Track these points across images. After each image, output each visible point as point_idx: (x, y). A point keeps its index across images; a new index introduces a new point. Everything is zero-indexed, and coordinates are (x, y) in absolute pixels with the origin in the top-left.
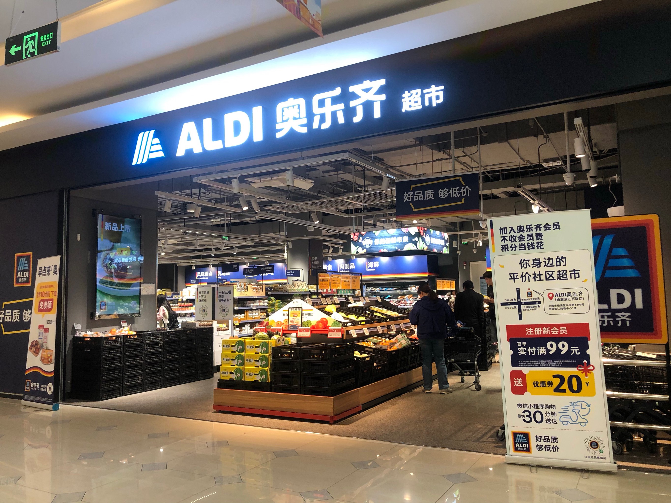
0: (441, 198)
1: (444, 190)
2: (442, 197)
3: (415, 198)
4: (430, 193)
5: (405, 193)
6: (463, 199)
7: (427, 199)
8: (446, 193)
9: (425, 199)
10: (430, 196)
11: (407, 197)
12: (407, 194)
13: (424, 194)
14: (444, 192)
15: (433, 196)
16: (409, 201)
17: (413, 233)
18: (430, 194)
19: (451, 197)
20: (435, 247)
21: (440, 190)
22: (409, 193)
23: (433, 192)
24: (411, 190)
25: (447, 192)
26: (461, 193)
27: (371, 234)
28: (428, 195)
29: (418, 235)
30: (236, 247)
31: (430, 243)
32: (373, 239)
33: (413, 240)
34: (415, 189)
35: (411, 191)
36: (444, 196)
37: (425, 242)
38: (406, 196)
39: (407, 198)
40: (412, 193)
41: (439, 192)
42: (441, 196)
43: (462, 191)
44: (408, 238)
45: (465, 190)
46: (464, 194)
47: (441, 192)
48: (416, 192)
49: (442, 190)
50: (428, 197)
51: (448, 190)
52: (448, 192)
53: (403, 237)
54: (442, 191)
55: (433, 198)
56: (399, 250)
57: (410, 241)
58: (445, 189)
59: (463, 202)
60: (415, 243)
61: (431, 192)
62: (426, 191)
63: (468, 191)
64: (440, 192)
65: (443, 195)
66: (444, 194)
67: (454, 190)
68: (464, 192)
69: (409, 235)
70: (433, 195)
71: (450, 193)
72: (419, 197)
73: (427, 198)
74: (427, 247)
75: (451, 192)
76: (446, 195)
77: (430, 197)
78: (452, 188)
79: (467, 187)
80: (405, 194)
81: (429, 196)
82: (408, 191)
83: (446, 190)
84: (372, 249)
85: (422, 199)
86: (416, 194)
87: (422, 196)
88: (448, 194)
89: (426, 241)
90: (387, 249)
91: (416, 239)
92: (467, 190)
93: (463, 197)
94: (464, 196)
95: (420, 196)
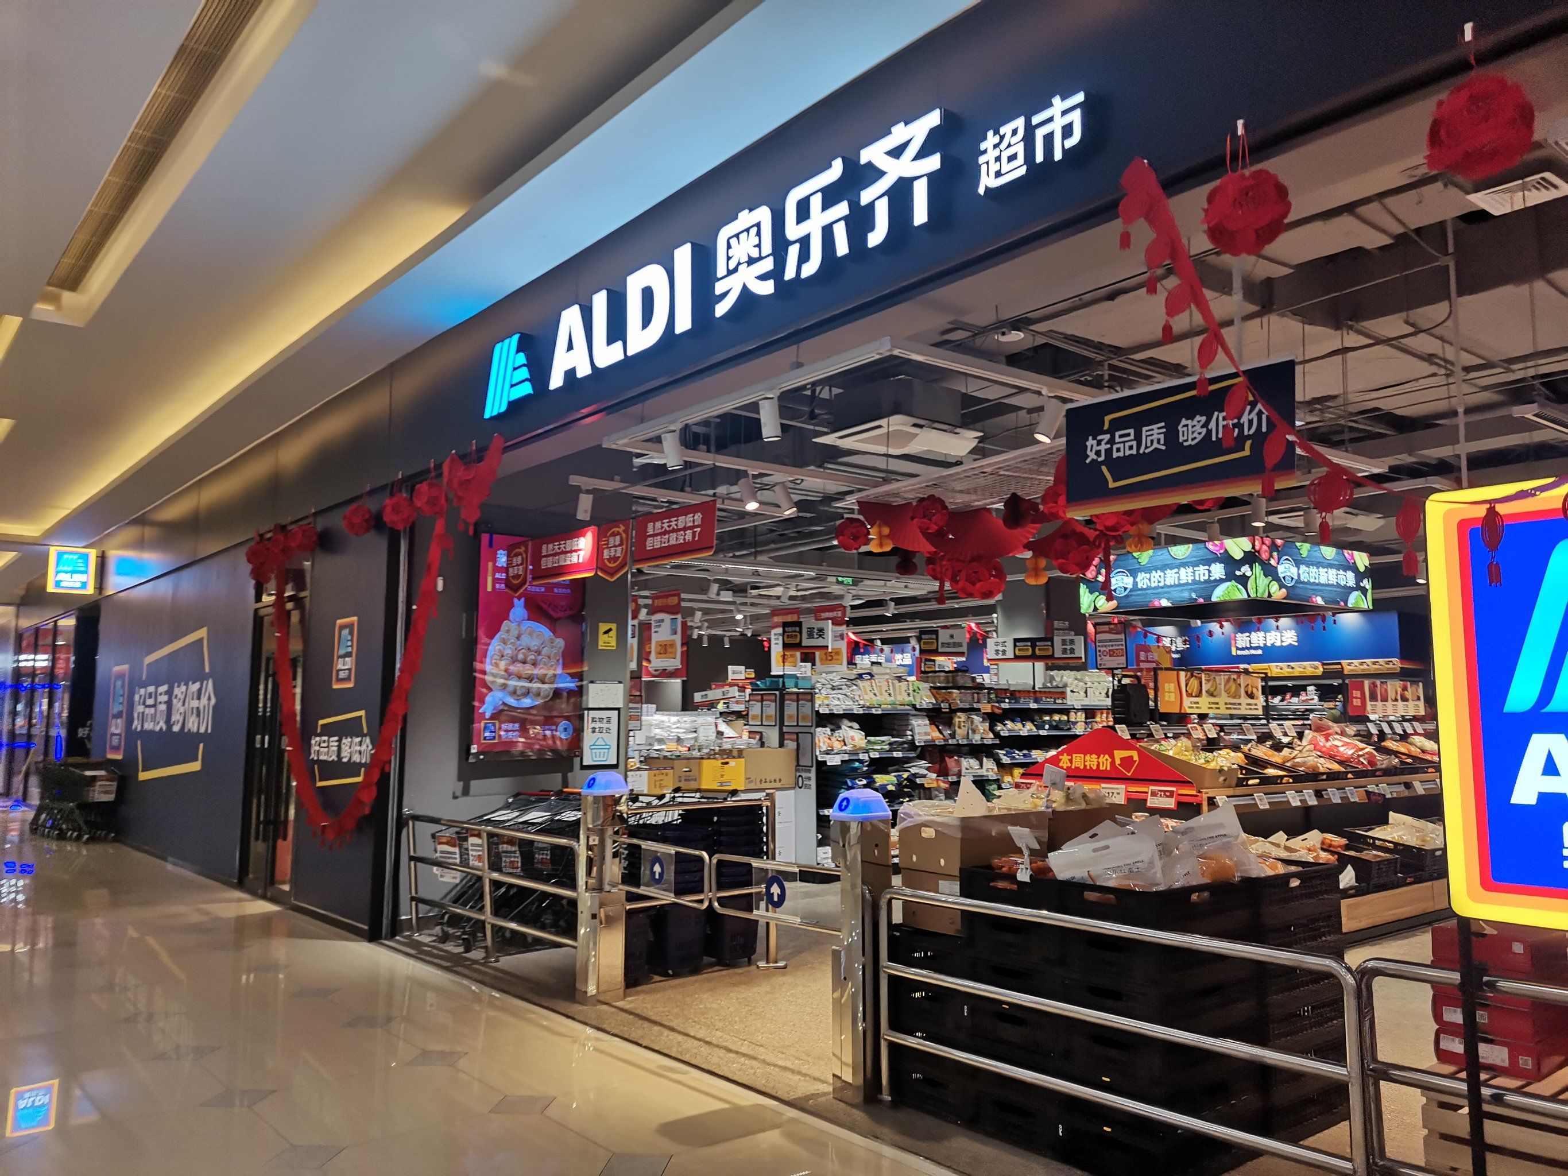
0: (1185, 444)
1: (1195, 422)
2: (1186, 441)
3: (1115, 450)
4: (1156, 431)
5: (1090, 438)
6: (1248, 443)
7: (1147, 451)
8: (1198, 429)
9: (1141, 452)
10: (1155, 442)
11: (1094, 448)
12: (1095, 442)
13: (1138, 438)
14: (1193, 426)
15: (1162, 442)
16: (1099, 460)
17: (1238, 555)
18: (1155, 437)
19: (1214, 438)
20: (1317, 592)
21: (1184, 422)
22: (1099, 438)
23: (1164, 430)
24: (1106, 427)
25: (1202, 427)
26: (1240, 426)
27: (1128, 559)
28: (1149, 439)
29: (1251, 558)
30: (892, 600)
31: (1299, 581)
32: (1133, 573)
33: (1238, 573)
34: (1117, 425)
35: (1105, 432)
36: (1195, 438)
37: (1276, 578)
38: (1092, 446)
39: (1094, 451)
40: (1107, 437)
41: (1180, 428)
42: (1185, 438)
43: (1245, 419)
44: (1225, 568)
45: (1254, 416)
46: (1250, 428)
47: (1185, 429)
48: (1117, 434)
49: (1189, 422)
50: (1149, 444)
51: (1204, 419)
52: (1205, 425)
53: (1210, 566)
54: (1186, 426)
55: (1163, 448)
56: (1201, 600)
57: (1230, 576)
58: (1198, 418)
59: (1247, 452)
60: (1243, 581)
61: (1159, 428)
62: (1144, 429)
63: (1264, 417)
64: (1184, 426)
65: (1191, 436)
66: (1193, 432)
67: (1221, 418)
68: (1251, 422)
69: (1227, 559)
70: (1162, 437)
71: (1210, 427)
72: (1125, 446)
73: (1146, 447)
74: (1284, 590)
75: (1212, 425)
76: (1200, 433)
77: (1155, 445)
78: (1216, 413)
79: (1259, 406)
80: (1091, 442)
81: (1152, 441)
82: (1099, 431)
83: (1199, 422)
84: (1131, 599)
85: (1134, 452)
86: (1117, 439)
87: (1134, 443)
88: (1204, 431)
89: (1281, 575)
90: (1168, 599)
91: (1246, 570)
92: (1260, 414)
93: (1249, 437)
94: (1251, 432)
95: (1127, 445)
